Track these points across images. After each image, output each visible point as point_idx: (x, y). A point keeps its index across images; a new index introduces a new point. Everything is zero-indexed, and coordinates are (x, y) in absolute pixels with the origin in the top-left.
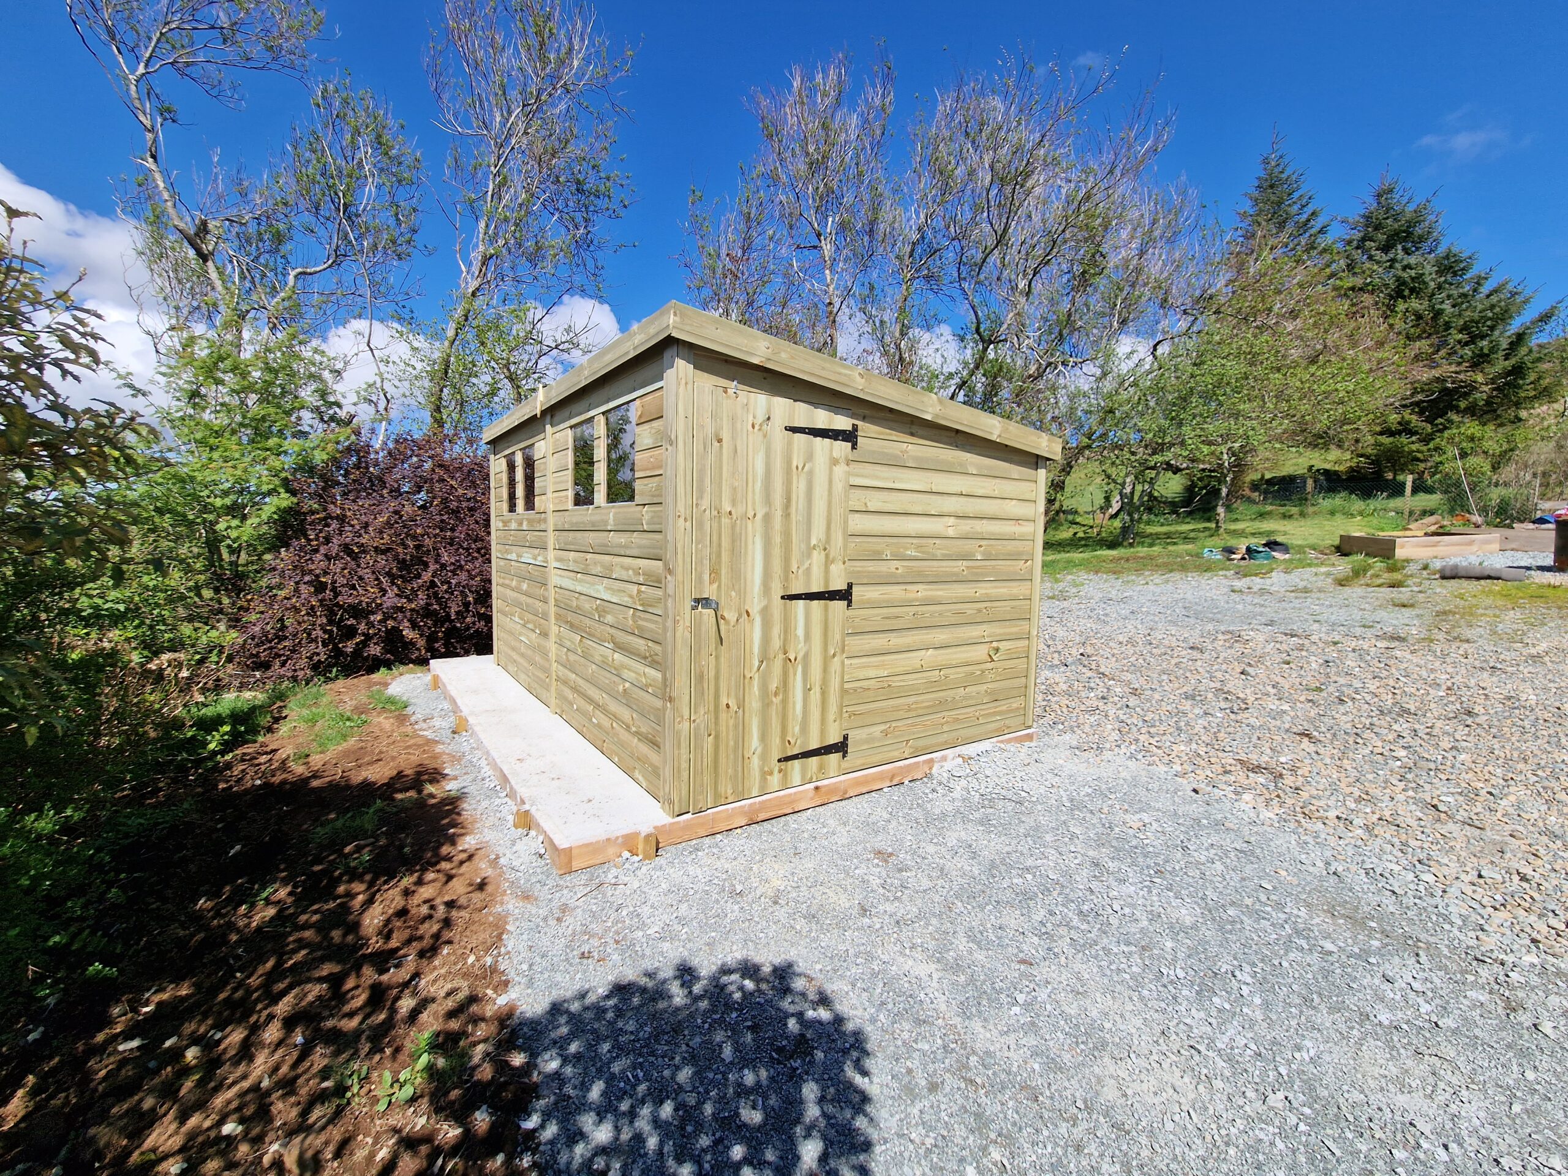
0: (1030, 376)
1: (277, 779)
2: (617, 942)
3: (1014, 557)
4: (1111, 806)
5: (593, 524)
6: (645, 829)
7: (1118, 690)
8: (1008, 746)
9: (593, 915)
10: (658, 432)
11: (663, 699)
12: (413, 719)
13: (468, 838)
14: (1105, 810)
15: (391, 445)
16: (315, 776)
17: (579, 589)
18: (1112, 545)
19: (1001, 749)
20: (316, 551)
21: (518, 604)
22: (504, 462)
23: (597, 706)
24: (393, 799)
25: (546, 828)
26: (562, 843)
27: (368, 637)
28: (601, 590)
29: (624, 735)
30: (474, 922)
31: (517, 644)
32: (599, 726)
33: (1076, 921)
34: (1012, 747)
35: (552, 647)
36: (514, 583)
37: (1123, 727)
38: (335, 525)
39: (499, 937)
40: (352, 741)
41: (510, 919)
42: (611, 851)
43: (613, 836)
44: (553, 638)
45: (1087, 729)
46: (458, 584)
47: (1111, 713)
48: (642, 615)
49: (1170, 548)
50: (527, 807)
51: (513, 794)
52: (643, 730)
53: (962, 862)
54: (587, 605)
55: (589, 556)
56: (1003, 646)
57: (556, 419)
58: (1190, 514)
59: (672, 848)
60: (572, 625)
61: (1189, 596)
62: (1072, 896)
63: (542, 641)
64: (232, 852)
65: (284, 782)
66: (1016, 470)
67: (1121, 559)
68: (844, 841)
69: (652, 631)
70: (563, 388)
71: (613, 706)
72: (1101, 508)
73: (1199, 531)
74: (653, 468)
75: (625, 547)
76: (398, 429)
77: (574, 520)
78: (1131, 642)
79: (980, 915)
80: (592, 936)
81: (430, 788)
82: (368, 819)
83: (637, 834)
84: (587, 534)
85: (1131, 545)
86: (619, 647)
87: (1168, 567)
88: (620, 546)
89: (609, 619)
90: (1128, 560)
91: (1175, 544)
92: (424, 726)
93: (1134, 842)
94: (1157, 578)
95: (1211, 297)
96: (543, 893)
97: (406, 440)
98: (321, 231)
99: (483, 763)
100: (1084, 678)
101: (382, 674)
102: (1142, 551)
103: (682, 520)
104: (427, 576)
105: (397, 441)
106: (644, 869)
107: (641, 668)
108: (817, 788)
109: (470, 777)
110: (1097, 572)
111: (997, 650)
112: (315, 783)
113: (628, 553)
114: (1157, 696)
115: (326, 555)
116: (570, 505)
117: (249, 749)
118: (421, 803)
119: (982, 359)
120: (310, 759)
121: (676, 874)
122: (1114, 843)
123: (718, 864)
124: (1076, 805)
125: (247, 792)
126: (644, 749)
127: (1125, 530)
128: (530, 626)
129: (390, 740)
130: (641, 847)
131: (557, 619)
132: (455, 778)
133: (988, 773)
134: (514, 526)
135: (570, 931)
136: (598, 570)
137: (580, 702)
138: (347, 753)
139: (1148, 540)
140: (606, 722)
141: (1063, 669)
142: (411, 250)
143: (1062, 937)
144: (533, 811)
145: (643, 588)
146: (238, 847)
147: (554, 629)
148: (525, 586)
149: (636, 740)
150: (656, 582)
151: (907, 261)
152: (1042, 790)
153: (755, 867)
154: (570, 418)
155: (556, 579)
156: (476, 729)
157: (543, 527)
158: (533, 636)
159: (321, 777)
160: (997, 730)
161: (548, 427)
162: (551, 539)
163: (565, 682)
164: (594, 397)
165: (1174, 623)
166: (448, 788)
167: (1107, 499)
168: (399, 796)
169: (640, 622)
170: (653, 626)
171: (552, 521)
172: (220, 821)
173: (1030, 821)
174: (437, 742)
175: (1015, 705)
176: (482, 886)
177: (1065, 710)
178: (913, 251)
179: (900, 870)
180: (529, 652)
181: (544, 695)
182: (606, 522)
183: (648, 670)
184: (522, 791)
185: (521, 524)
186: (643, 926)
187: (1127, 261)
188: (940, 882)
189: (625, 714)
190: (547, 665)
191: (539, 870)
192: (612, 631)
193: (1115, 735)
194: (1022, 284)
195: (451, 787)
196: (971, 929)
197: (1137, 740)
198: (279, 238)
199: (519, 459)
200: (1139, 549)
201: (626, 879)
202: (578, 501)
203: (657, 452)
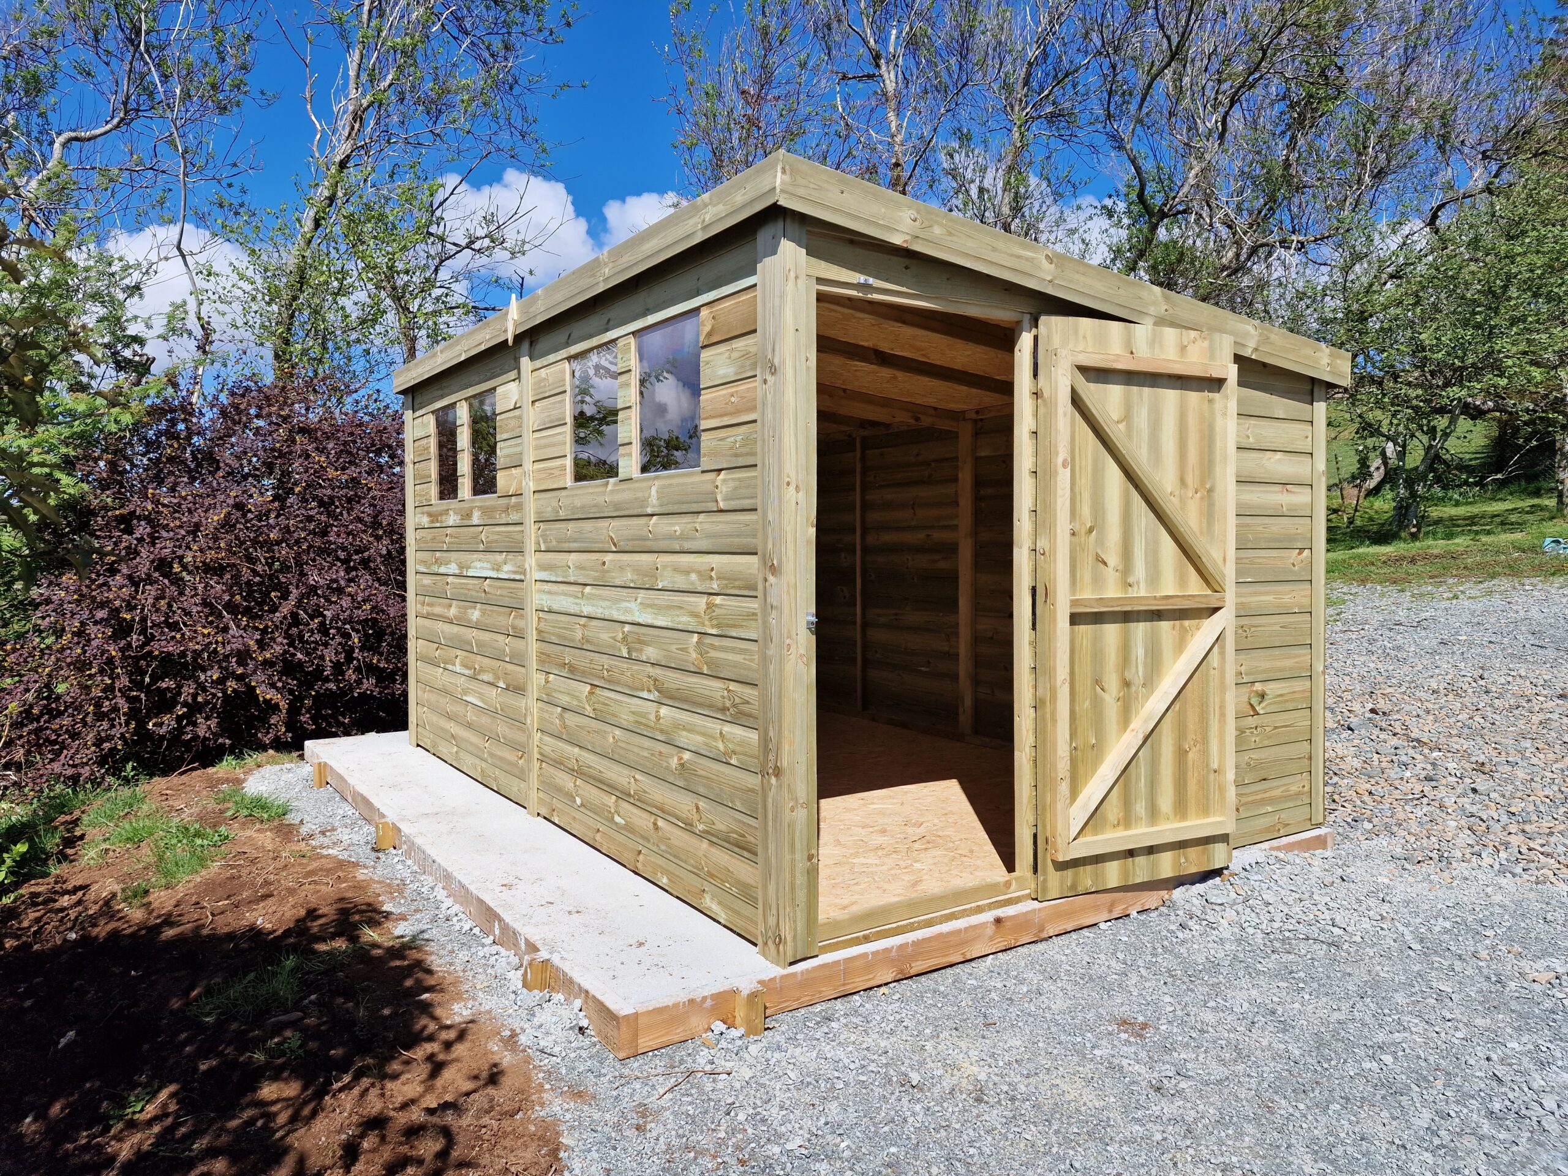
0: (1224, 268)
1: (101, 930)
2: (742, 1162)
3: (1283, 544)
4: (1494, 947)
5: (616, 506)
6: (746, 986)
7: (1451, 766)
8: (1290, 857)
9: (692, 1120)
10: (746, 355)
11: (764, 773)
12: (304, 830)
13: (456, 1007)
14: (1484, 954)
15: (224, 398)
16: (168, 921)
17: (587, 610)
18: (1382, 537)
19: (1279, 860)
20: (113, 571)
21: (463, 645)
22: (431, 420)
23: (624, 795)
24: (314, 952)
25: (586, 985)
26: (622, 1007)
27: (194, 708)
28: (634, 609)
29: (679, 838)
30: (505, 1135)
31: (458, 709)
32: (629, 828)
33: (1486, 1128)
34: (1297, 858)
35: (531, 706)
36: (453, 612)
37: (1476, 826)
38: (142, 529)
39: (554, 1153)
40: (215, 867)
41: (563, 1127)
42: (696, 1022)
43: (698, 995)
44: (533, 692)
45: (1414, 828)
46: (335, 618)
47: (1449, 802)
48: (716, 642)
49: (1484, 539)
50: (543, 955)
51: (508, 937)
52: (721, 826)
53: (1265, 1037)
54: (604, 635)
55: (608, 557)
56: (1271, 689)
57: (541, 345)
58: (1502, 484)
59: (786, 1017)
60: (572, 669)
61: (1534, 613)
62: (1466, 1088)
63: (511, 699)
64: (63, 1041)
65: (115, 934)
66: (1280, 405)
67: (1400, 559)
68: (1059, 1004)
69: (736, 665)
70: (559, 297)
71: (658, 793)
72: (1354, 477)
73: (1522, 511)
74: (737, 412)
75: (683, 537)
76: (233, 374)
77: (578, 503)
78: (1452, 689)
79: (1323, 1120)
80: (700, 1153)
81: (370, 935)
82: (282, 985)
83: (735, 992)
84: (604, 523)
85: (1414, 537)
86: (669, 696)
87: (1486, 571)
88: (672, 537)
89: (650, 653)
90: (1413, 561)
91: (1489, 533)
92: (326, 841)
93: (1548, 1004)
94: (1471, 588)
95: (1528, 132)
96: (603, 1087)
97: (248, 389)
98: (102, 74)
99: (440, 894)
100: (1387, 748)
101: (226, 767)
102: (1437, 546)
103: (792, 488)
104: (285, 609)
105: (233, 394)
106: (754, 1049)
107: (714, 726)
108: (998, 921)
109: (426, 917)
110: (1363, 582)
111: (1262, 696)
112: (170, 933)
113: (688, 545)
114: (1521, 774)
115: (130, 577)
116: (568, 480)
117: (39, 886)
118: (363, 955)
119: (1149, 241)
120: (151, 898)
121: (803, 1055)
122: (1514, 1005)
123: (869, 1041)
124: (1430, 948)
125: (57, 951)
126: (722, 858)
127: (1403, 511)
128: (486, 677)
129: (279, 864)
130: (740, 1014)
131: (541, 661)
132: (403, 918)
133: (1268, 897)
134: (452, 519)
135: (662, 1146)
136: (628, 577)
137: (593, 793)
138: (210, 887)
139: (1440, 529)
140: (642, 820)
141: (1346, 734)
142: (241, 97)
143: (1469, 1152)
144: (556, 959)
145: (718, 600)
146: (72, 1034)
147: (537, 679)
148: (475, 615)
149: (705, 845)
150: (747, 589)
151: (1020, 92)
152: (1366, 924)
153: (929, 1046)
154: (568, 344)
155: (537, 598)
156: (419, 841)
157: (514, 517)
158: (493, 692)
159: (179, 924)
160: (1268, 829)
161: (525, 361)
162: (531, 534)
163: (558, 763)
164: (616, 310)
165: (1521, 658)
166: (398, 932)
167: (1364, 463)
168: (322, 947)
169: (713, 654)
170: (739, 658)
171: (531, 507)
172: (26, 995)
173: (1360, 974)
174: (356, 865)
175: (1294, 788)
176: (494, 1077)
177: (1366, 798)
178: (1029, 75)
179: (1167, 1050)
180: (485, 720)
181: (514, 786)
182: (644, 502)
183: (727, 728)
184: (528, 931)
185: (469, 515)
186: (777, 1137)
187: (1382, 77)
188: (1241, 1068)
189: (684, 803)
190: (520, 737)
191: (584, 1054)
192: (657, 672)
193: (1466, 838)
194: (1213, 120)
195: (402, 930)
196: (1315, 1140)
197: (1507, 845)
198: (35, 86)
199: (463, 414)
200: (1430, 542)
201: (729, 1065)
202: (584, 471)
203: (743, 387)
